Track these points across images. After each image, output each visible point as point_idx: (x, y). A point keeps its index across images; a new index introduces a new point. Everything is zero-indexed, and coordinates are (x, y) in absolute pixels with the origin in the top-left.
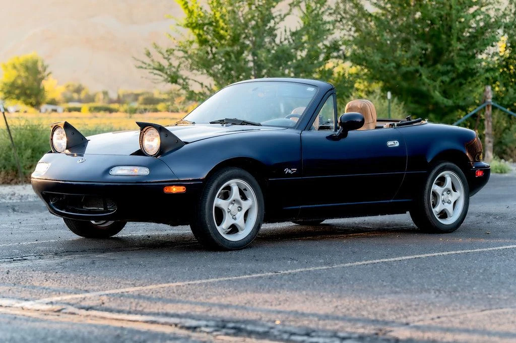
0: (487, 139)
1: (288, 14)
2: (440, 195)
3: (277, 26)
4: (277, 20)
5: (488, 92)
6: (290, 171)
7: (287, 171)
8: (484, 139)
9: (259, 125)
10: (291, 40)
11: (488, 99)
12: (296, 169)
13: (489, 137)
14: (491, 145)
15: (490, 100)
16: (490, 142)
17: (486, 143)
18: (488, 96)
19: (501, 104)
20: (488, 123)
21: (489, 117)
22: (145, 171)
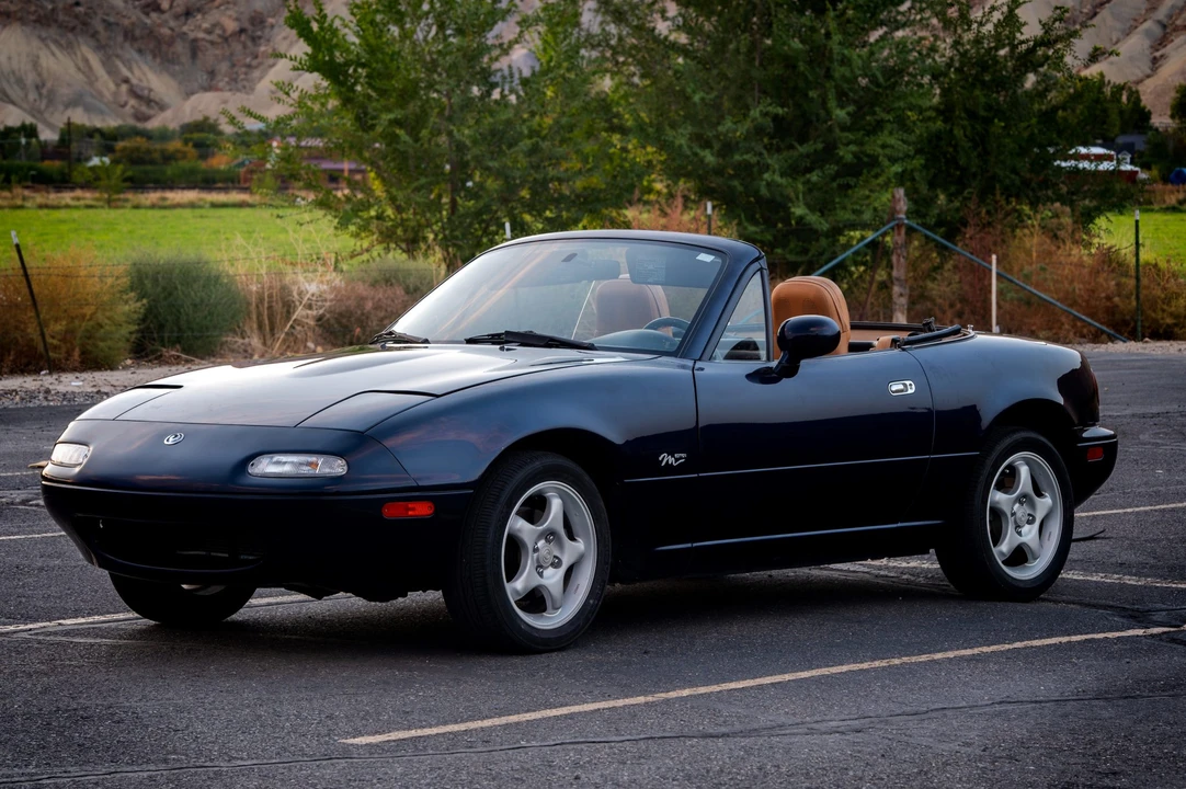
0: (896, 289)
1: (517, 42)
3: (496, 66)
4: (495, 53)
5: (899, 200)
6: (671, 460)
7: (666, 459)
8: (892, 289)
9: (591, 347)
10: (522, 93)
11: (899, 213)
12: (683, 455)
13: (901, 286)
14: (903, 301)
15: (902, 216)
16: (901, 295)
17: (895, 296)
18: (898, 208)
19: (924, 225)
20: (898, 261)
21: (901, 248)
22: (338, 467)
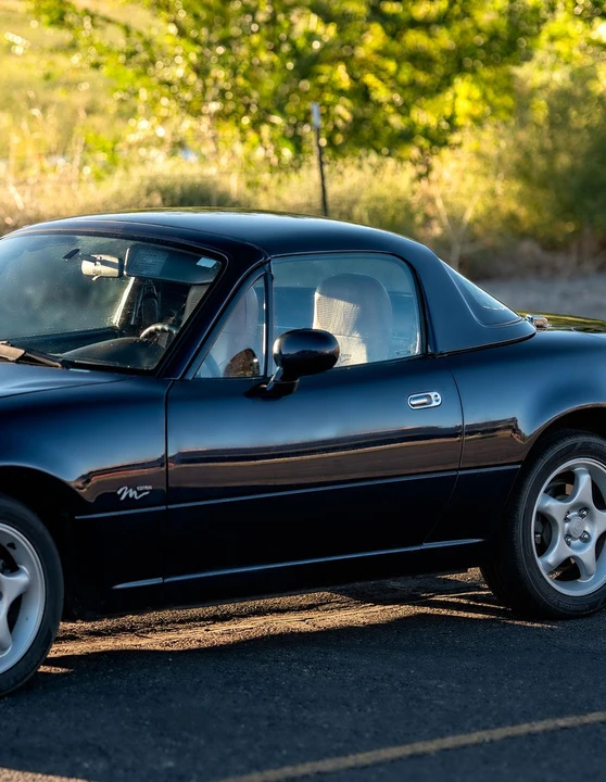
2: (559, 520)
7: (127, 493)
12: (148, 488)
